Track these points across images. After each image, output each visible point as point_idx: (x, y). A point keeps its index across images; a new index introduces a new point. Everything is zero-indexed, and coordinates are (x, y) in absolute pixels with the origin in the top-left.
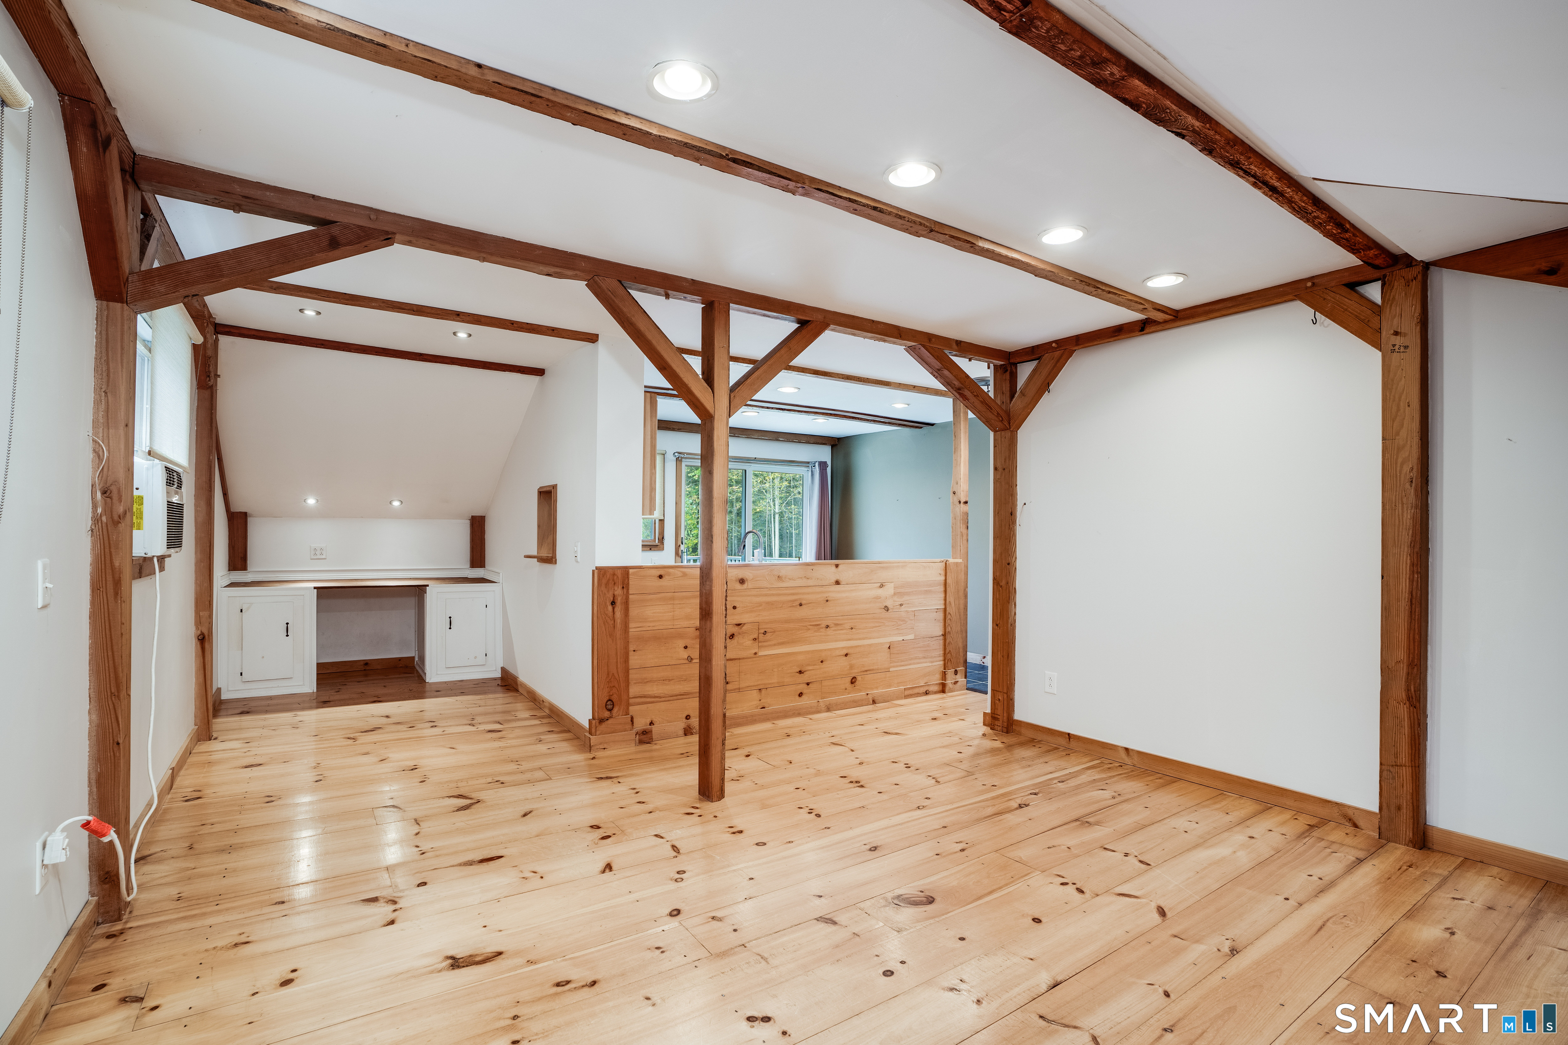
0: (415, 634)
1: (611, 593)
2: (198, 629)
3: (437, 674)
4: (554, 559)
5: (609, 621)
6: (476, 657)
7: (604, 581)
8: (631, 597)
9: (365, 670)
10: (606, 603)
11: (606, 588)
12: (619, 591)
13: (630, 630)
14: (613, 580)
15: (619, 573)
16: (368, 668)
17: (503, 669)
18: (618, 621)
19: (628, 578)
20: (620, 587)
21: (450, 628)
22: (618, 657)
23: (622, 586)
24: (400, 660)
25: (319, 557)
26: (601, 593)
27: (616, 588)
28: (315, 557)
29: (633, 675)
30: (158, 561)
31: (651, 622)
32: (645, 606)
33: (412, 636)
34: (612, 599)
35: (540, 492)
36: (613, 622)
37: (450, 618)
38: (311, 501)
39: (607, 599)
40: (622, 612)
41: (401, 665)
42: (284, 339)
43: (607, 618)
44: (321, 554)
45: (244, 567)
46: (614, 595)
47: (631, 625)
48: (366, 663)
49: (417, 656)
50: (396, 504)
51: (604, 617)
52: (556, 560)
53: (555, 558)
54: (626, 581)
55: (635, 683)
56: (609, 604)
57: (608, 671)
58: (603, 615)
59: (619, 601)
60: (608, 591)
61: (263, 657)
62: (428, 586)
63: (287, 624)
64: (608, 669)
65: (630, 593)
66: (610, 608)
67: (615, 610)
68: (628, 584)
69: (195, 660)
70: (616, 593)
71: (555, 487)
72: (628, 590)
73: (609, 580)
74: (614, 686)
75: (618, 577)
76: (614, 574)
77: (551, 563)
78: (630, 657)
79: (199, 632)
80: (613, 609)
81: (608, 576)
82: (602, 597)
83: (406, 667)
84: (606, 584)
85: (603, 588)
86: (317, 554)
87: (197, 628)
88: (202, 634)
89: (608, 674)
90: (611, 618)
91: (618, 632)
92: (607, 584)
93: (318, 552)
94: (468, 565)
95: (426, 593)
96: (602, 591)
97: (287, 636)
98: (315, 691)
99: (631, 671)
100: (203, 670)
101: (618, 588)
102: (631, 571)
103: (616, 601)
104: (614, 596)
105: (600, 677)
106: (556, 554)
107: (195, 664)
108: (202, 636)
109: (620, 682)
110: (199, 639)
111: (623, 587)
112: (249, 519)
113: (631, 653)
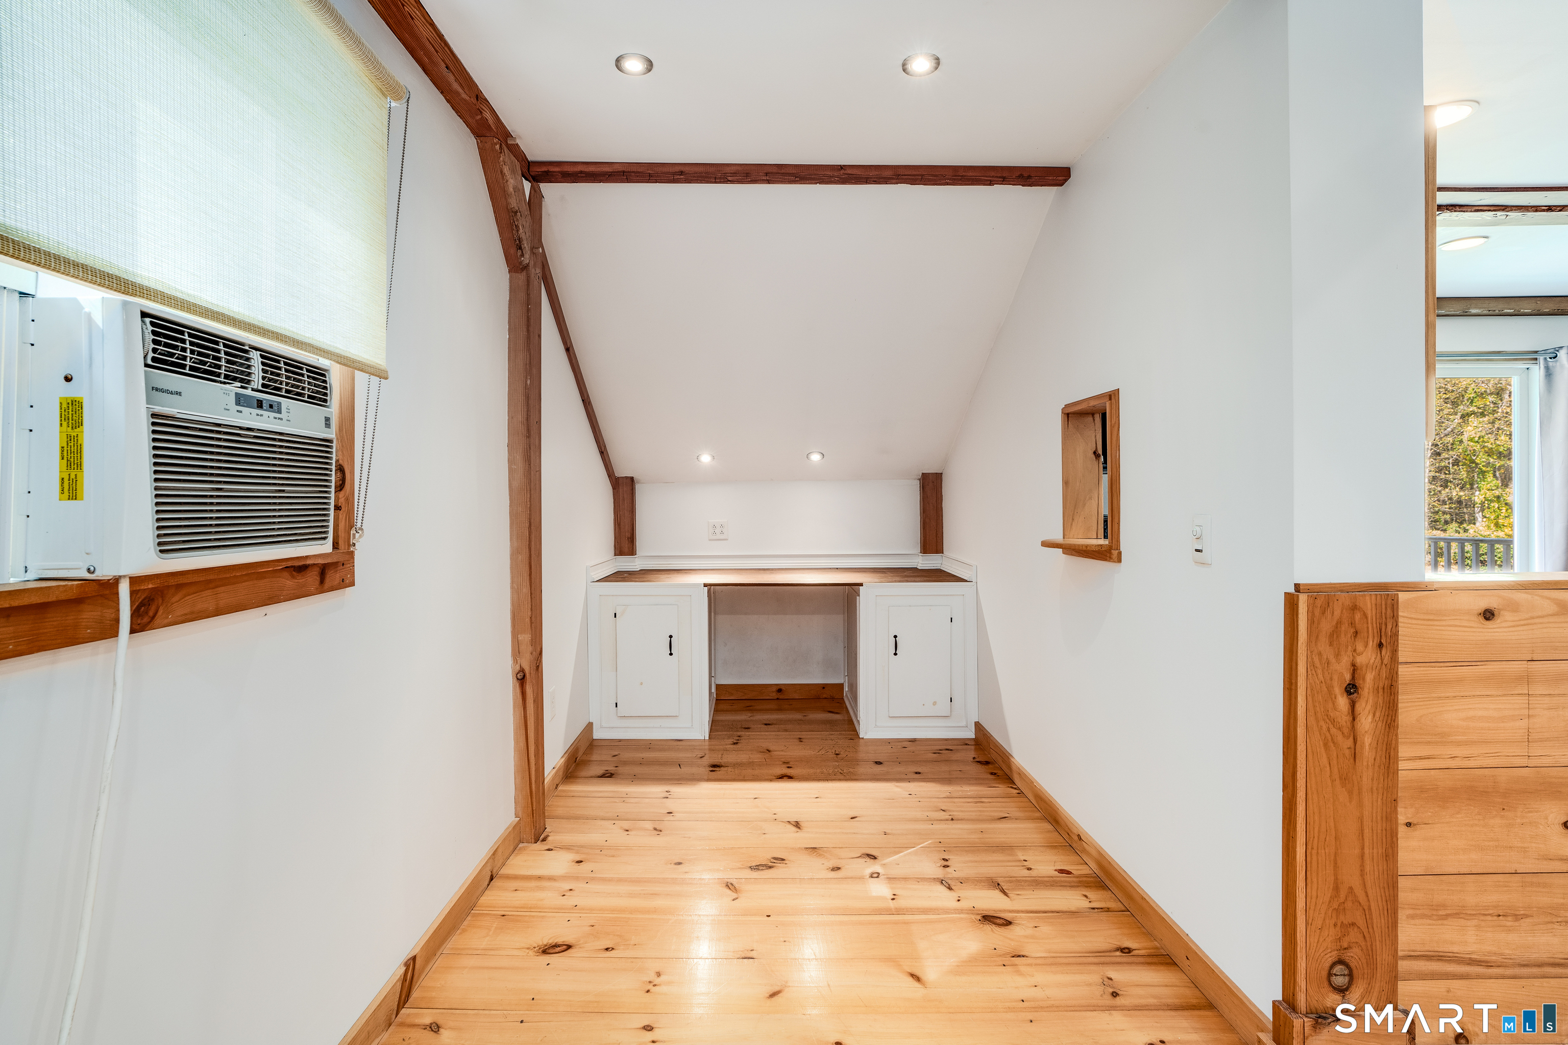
0: (844, 652)
1: (1346, 660)
2: (517, 662)
3: (876, 726)
4: (1115, 553)
5: (1340, 738)
6: (935, 703)
7: (1326, 626)
8: (1402, 670)
9: (778, 699)
10: (1330, 689)
11: (1331, 644)
12: (1367, 656)
13: (1402, 765)
14: (1352, 624)
15: (1368, 603)
16: (781, 697)
17: (977, 725)
18: (1367, 740)
19: (1395, 618)
20: (1372, 644)
21: (895, 654)
22: (1367, 844)
23: (1377, 641)
24: (824, 688)
25: (719, 536)
26: (1316, 660)
27: (1360, 647)
28: (715, 537)
29: (1407, 892)
30: (133, 593)
31: (1459, 744)
32: (1440, 698)
33: (839, 654)
34: (1348, 677)
35: (1068, 414)
36: (1350, 742)
37: (895, 637)
38: (706, 459)
39: (1335, 677)
40: (1378, 714)
41: (825, 696)
42: (624, 172)
43: (1334, 731)
44: (722, 532)
45: (632, 552)
46: (1353, 665)
47: (1404, 751)
48: (780, 689)
49: (847, 685)
50: (815, 457)
51: (1325, 727)
52: (1120, 553)
53: (1118, 548)
54: (1389, 627)
55: (1412, 917)
56: (1338, 691)
57: (1336, 879)
58: (1322, 723)
59: (1368, 681)
60: (1337, 655)
61: (642, 684)
62: (861, 585)
63: (671, 637)
64: (1336, 875)
65: (1401, 660)
66: (1343, 702)
67: (1359, 707)
68: (1395, 635)
69: (514, 711)
70: (1360, 660)
71: (1113, 396)
72: (1395, 652)
73: (1339, 623)
74: (1353, 924)
75: (1365, 615)
76: (1354, 608)
77: (1105, 560)
78: (1401, 843)
79: (518, 668)
80: (1353, 705)
81: (1337, 613)
82: (1319, 672)
83: (832, 699)
84: (1331, 635)
85: (1323, 646)
86: (718, 533)
87: (515, 660)
88: (522, 670)
89: (1336, 888)
90: (1346, 731)
91: (1367, 774)
92: (1334, 635)
93: (718, 530)
94: (918, 549)
95: (859, 596)
96: (1320, 654)
97: (671, 654)
98: (707, 738)
99: (1402, 882)
100: (524, 727)
101: (1366, 646)
102: (1402, 596)
103: (1359, 682)
104: (1354, 668)
105: (1314, 894)
106: (1118, 541)
107: (514, 717)
108: (521, 674)
109: (1371, 914)
110: (518, 679)
111: (1380, 645)
112: (637, 487)
113: (1402, 830)
